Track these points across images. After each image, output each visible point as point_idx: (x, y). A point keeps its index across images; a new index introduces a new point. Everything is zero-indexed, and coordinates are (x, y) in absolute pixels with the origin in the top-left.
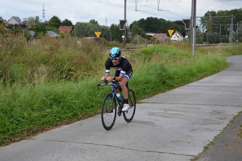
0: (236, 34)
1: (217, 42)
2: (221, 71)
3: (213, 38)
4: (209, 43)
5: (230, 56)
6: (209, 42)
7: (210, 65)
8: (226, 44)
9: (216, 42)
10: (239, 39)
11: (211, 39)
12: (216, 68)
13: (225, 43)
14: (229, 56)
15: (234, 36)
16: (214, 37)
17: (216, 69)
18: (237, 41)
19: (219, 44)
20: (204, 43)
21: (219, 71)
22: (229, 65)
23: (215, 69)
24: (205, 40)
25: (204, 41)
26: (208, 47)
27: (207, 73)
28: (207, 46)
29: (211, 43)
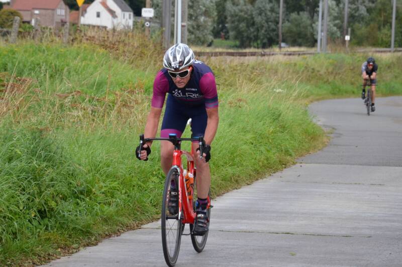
0: (341, 12)
1: (271, 42)
2: (294, 164)
3: (253, 24)
4: (238, 43)
5: (323, 98)
6: (236, 38)
7: (249, 136)
8: (303, 49)
9: (265, 41)
10: (353, 31)
11: (242, 25)
12: (274, 151)
13: (300, 45)
14: (318, 100)
15: (336, 18)
16: (258, 19)
17: (274, 156)
18: (347, 38)
19: (276, 49)
20: (217, 41)
21: (284, 164)
22: (325, 139)
23: (270, 155)
24: (219, 32)
25: (217, 34)
26: (237, 60)
27: (236, 170)
28: (232, 54)
29: (243, 45)
